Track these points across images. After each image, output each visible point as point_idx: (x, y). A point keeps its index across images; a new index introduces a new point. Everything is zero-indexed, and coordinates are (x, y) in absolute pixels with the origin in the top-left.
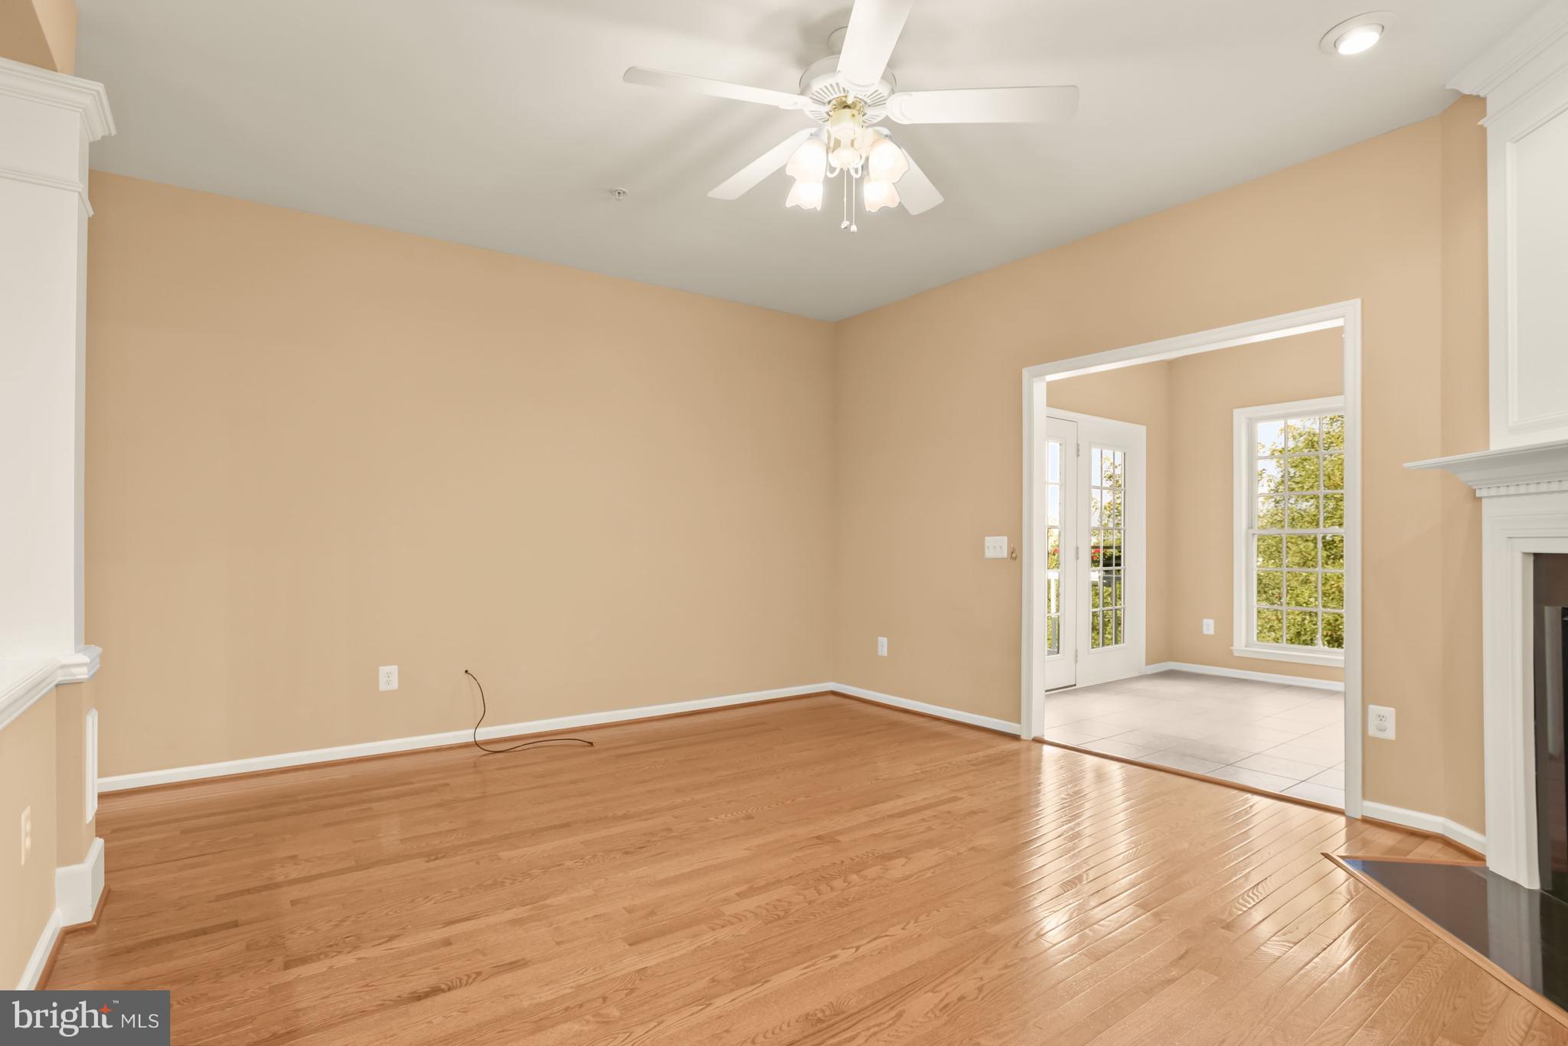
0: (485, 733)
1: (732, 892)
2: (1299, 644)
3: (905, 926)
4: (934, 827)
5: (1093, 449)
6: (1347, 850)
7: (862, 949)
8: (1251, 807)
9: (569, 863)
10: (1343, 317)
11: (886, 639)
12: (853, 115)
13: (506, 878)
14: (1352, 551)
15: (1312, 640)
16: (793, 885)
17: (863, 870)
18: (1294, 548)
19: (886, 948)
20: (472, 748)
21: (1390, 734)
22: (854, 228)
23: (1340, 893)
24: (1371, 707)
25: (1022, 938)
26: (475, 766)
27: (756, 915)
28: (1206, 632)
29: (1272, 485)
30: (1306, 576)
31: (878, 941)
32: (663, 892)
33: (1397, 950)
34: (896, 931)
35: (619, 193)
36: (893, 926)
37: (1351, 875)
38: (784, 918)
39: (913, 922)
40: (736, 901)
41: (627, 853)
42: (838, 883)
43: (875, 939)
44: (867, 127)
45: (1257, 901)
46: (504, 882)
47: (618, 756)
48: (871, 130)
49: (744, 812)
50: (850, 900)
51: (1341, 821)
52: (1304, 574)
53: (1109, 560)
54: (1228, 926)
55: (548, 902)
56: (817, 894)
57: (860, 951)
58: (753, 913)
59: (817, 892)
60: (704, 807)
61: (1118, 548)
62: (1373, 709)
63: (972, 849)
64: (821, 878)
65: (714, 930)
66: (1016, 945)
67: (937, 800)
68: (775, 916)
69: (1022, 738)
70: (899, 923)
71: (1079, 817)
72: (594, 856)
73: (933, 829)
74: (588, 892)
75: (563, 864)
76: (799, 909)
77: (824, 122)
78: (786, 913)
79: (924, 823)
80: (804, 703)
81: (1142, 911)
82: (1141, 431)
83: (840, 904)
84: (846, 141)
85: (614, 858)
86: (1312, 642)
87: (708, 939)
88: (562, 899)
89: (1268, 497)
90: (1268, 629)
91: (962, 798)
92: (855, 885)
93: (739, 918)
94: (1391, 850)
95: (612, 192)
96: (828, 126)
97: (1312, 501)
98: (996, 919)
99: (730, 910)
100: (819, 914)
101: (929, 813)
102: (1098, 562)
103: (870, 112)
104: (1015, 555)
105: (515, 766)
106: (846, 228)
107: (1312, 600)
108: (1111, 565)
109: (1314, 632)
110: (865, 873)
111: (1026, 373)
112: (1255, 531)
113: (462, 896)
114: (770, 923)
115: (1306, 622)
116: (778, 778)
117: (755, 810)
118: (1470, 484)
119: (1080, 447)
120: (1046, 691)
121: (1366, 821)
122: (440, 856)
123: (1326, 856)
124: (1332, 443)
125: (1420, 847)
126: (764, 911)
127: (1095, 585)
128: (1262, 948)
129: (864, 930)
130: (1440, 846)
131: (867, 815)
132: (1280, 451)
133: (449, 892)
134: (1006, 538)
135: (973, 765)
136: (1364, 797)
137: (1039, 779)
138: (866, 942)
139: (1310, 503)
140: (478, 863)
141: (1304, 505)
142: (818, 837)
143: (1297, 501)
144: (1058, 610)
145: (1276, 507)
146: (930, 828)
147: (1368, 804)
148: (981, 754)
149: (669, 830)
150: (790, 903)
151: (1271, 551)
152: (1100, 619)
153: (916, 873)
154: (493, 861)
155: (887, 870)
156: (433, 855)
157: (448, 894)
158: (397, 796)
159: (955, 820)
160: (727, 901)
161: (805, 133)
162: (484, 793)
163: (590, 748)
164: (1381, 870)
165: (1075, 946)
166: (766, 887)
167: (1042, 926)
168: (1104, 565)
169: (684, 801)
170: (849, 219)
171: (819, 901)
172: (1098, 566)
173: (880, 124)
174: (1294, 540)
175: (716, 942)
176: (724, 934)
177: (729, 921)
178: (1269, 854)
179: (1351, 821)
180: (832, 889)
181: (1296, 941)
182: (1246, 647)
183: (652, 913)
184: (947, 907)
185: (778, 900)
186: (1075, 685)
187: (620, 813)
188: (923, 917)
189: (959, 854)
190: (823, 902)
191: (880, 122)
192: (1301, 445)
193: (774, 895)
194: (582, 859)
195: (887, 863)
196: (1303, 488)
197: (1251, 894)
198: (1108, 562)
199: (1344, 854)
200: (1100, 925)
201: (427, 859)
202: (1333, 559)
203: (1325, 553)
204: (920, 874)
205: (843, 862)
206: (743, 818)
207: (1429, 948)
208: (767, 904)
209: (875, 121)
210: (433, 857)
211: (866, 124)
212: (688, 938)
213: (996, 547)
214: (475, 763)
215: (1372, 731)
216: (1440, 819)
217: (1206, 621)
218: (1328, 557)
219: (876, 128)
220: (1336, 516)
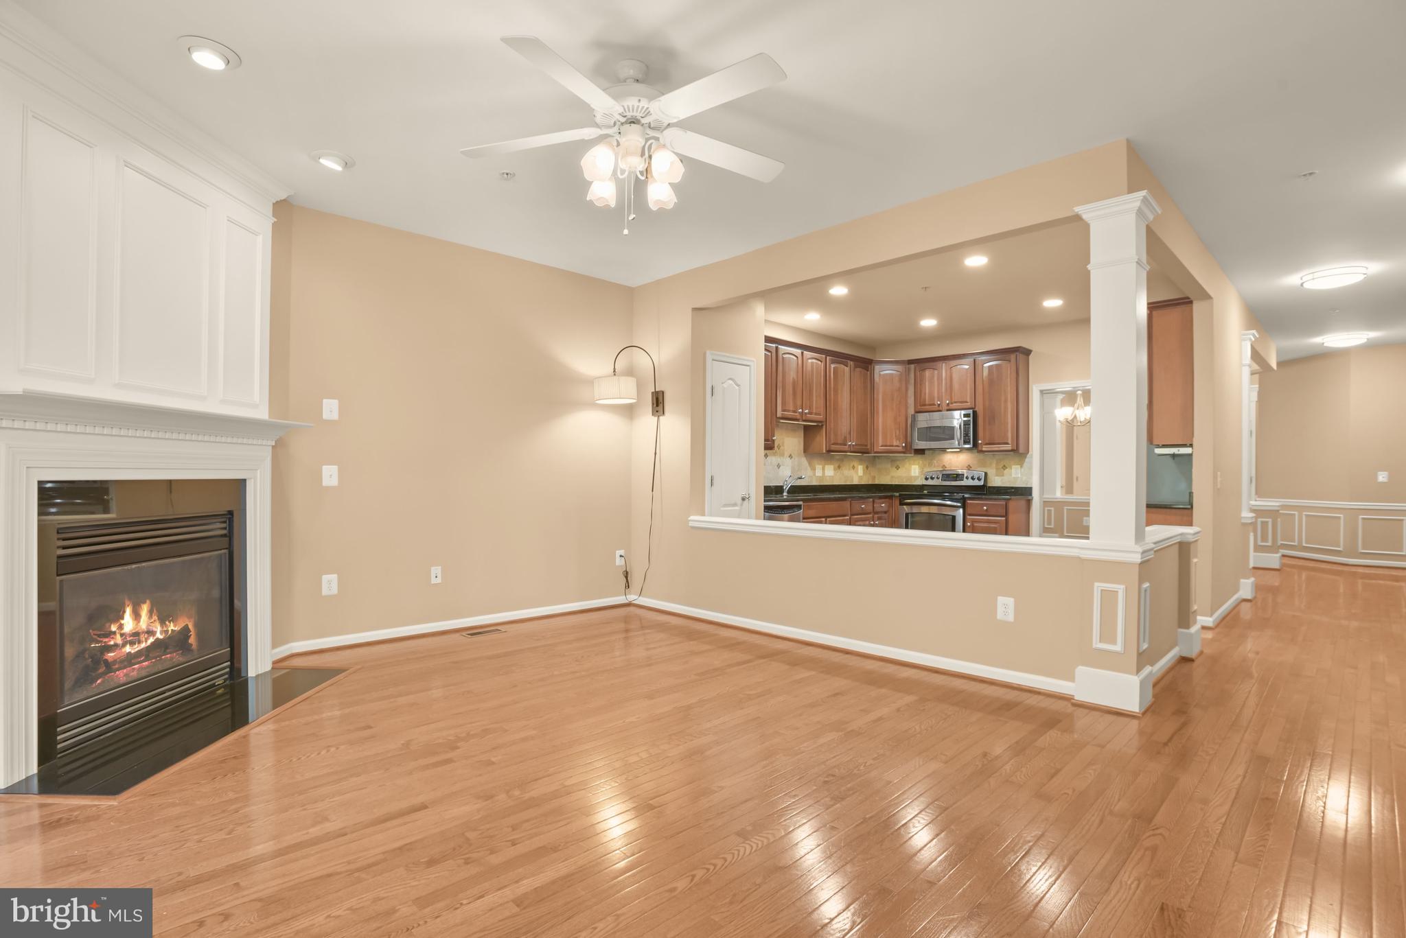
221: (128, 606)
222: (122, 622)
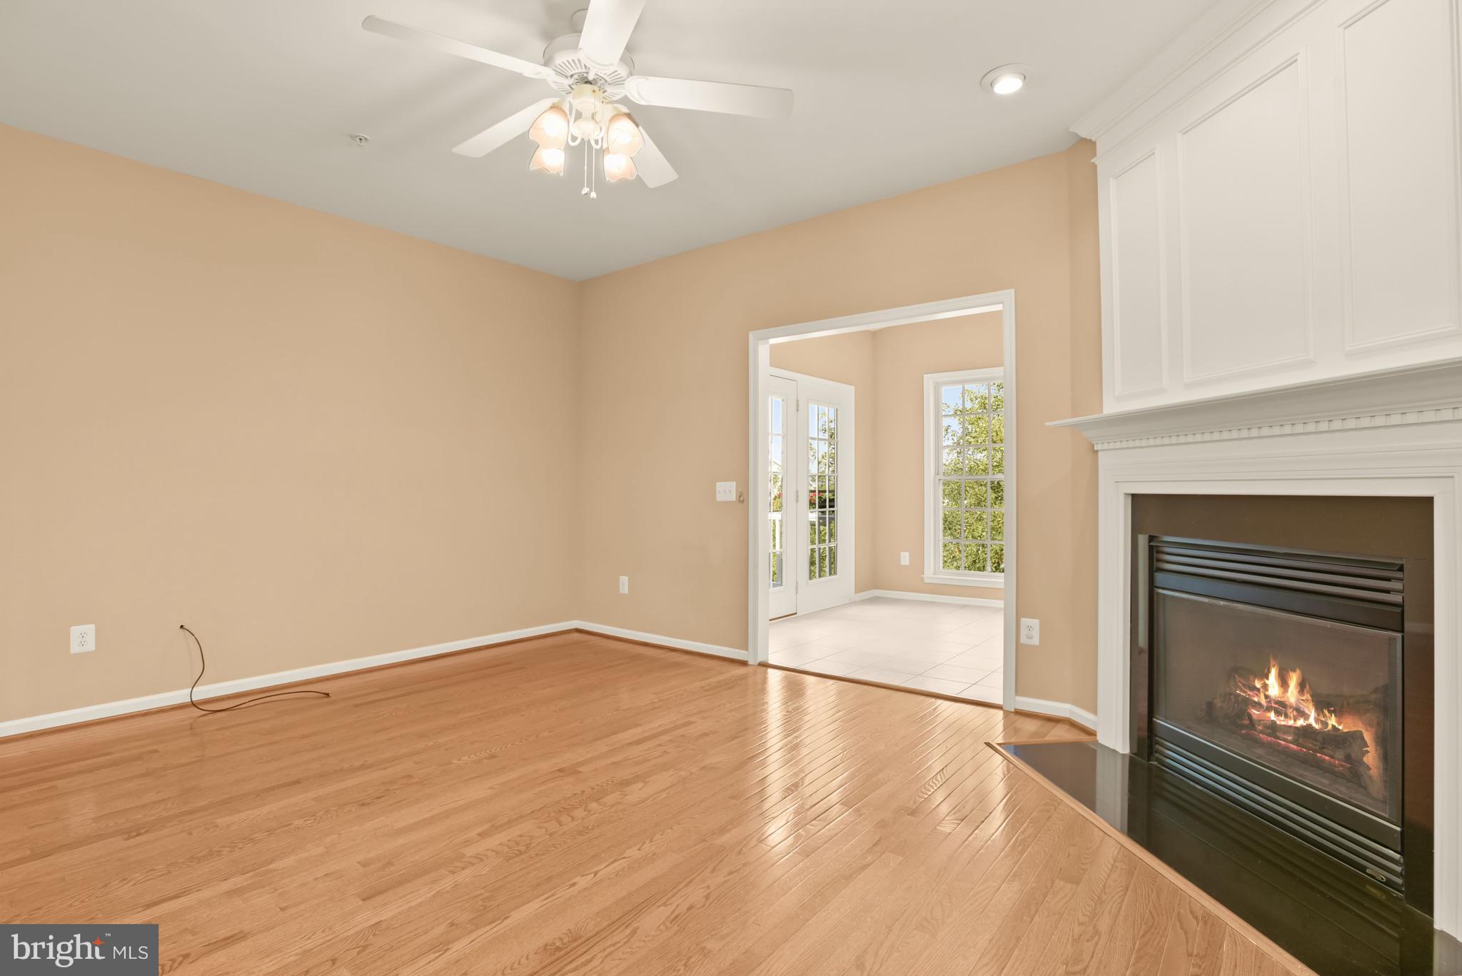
0: (204, 692)
1: (473, 834)
2: (975, 570)
3: (641, 846)
4: (668, 751)
5: (810, 405)
6: (1005, 736)
7: (601, 873)
8: (935, 709)
9: (298, 822)
10: (1002, 303)
11: (626, 578)
12: (594, 91)
13: (223, 847)
14: (1010, 492)
15: (984, 566)
16: (536, 819)
17: (602, 798)
18: (971, 492)
19: (623, 870)
20: (187, 709)
21: (1036, 641)
22: (593, 195)
23: (996, 774)
24: (1023, 619)
25: (745, 845)
26: (191, 729)
27: (497, 853)
28: (903, 563)
29: (955, 438)
30: (980, 515)
31: (615, 865)
32: (401, 841)
33: (1034, 814)
34: (633, 853)
35: (360, 139)
36: (630, 847)
37: (1005, 758)
38: (525, 852)
39: (648, 841)
40: (477, 841)
41: (363, 805)
42: (579, 813)
43: (613, 862)
44: (607, 103)
45: (936, 788)
46: (221, 851)
47: (356, 706)
48: (610, 106)
49: (488, 751)
50: (590, 827)
51: (1000, 714)
52: (979, 513)
53: (824, 502)
54: (913, 813)
55: (271, 866)
56: (558, 826)
57: (598, 876)
58: (493, 851)
59: (559, 824)
60: (447, 750)
61: (832, 492)
62: (1025, 621)
63: (703, 768)
64: (562, 810)
65: (454, 873)
66: (740, 852)
67: (673, 725)
68: (517, 852)
69: (749, 663)
70: (635, 845)
71: (797, 731)
72: (327, 811)
73: (668, 753)
74: (320, 850)
75: (291, 824)
76: (540, 843)
77: (567, 93)
78: (528, 848)
79: (660, 748)
80: (549, 641)
81: (846, 808)
82: (850, 391)
83: (580, 833)
84: (587, 113)
85: (350, 811)
86: (983, 569)
87: (447, 883)
88: (290, 861)
89: (952, 448)
90: (951, 560)
91: (695, 722)
92: (594, 814)
93: (480, 858)
94: (1034, 735)
95: (353, 137)
96: (570, 98)
97: (985, 453)
98: (723, 830)
99: (471, 851)
100: (560, 844)
101: (665, 738)
102: (815, 504)
103: (610, 90)
104: (742, 498)
105: (238, 725)
106: (586, 194)
107: (984, 534)
108: (825, 507)
109: (985, 560)
110: (605, 800)
111: (752, 335)
112: (941, 476)
113: (169, 872)
114: (511, 859)
115: (980, 552)
116: (522, 716)
117: (498, 749)
118: (1090, 440)
119: (800, 403)
120: (770, 620)
121: (1019, 713)
122: (143, 831)
123: (988, 744)
124: (998, 405)
125: (1054, 730)
126: (506, 849)
127: (813, 525)
128: (938, 828)
129: (603, 855)
130: (1067, 727)
131: (607, 745)
132: (961, 411)
133: (153, 870)
134: (734, 483)
135: (706, 690)
136: (1017, 693)
137: (763, 699)
138: (603, 866)
139: (983, 454)
140: (191, 834)
141: (979, 456)
142: (560, 770)
143: (973, 452)
144: (781, 548)
145: (958, 457)
146: (665, 752)
147: (1019, 698)
148: (713, 680)
149: (410, 776)
150: (532, 837)
151: (954, 494)
152: (817, 555)
153: (653, 795)
154: (209, 829)
155: (626, 795)
156: (134, 832)
157: (151, 873)
158: (90, 771)
159: (689, 742)
160: (468, 843)
161: (548, 103)
162: (202, 756)
163: (326, 700)
164: (1027, 752)
165: (792, 845)
166: (509, 824)
167: (762, 832)
168: (820, 507)
169: (426, 745)
170: (589, 186)
171: (560, 833)
172: (814, 508)
173: (617, 102)
174: (971, 485)
175: (456, 885)
176: (464, 876)
177: (470, 863)
178: (946, 747)
179: (1007, 713)
180: (573, 819)
181: (962, 818)
182: (934, 574)
183: (390, 864)
184: (679, 824)
185: (520, 836)
186: (796, 614)
187: (357, 764)
188: (658, 836)
189: (691, 774)
190: (564, 833)
191: (620, 99)
192: (977, 406)
193: (516, 831)
194: (312, 816)
195: (625, 789)
196: (977, 441)
197: (931, 783)
198: (822, 505)
199: (1001, 742)
200: (812, 825)
201: (126, 836)
202: (1000, 500)
203: (994, 496)
204: (655, 796)
205: (583, 792)
206: (486, 758)
207: (1055, 810)
208: (509, 841)
209: (615, 99)
210: (135, 834)
211: (607, 101)
212: (427, 885)
213: (726, 491)
214: (191, 724)
215: (1023, 640)
216: (1068, 706)
217: (903, 554)
218: (997, 498)
219: (615, 105)
220: (998, 467)
221: (1274, 666)
222: (1267, 682)
